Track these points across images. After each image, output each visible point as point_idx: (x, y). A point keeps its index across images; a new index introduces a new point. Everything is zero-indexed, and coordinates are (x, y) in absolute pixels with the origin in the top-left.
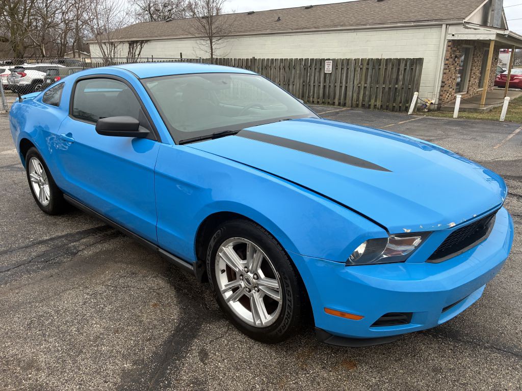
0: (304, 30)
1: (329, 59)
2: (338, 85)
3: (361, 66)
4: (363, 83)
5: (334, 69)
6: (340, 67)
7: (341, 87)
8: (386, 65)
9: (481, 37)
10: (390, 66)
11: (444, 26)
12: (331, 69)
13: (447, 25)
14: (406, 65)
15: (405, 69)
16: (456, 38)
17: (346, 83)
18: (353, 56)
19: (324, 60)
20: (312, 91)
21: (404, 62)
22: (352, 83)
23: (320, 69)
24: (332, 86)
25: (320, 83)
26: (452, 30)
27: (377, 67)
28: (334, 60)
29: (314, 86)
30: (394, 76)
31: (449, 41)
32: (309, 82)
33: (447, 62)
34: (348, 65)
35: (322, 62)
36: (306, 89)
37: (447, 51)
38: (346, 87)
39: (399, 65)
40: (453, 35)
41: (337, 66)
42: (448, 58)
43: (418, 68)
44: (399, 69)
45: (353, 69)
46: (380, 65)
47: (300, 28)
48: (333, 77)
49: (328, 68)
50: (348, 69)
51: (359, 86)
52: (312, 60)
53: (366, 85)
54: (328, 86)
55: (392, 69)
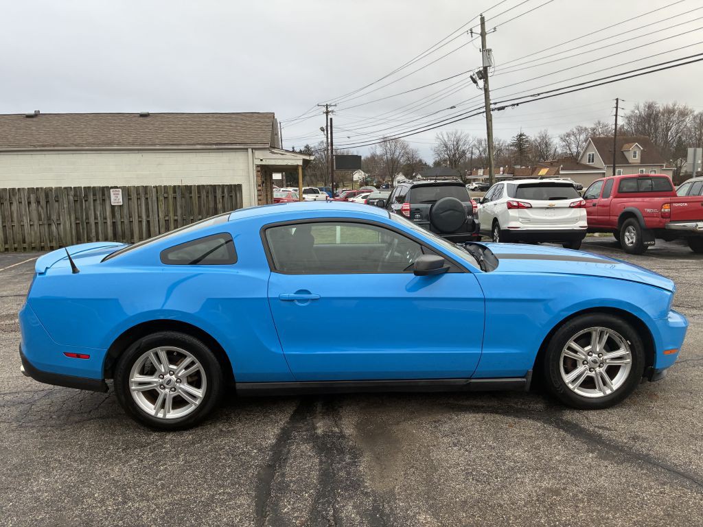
0: (56, 148)
1: (116, 187)
2: (135, 219)
3: (166, 195)
4: (171, 214)
5: (126, 201)
6: (134, 196)
7: (140, 222)
8: (199, 192)
9: (290, 163)
10: (204, 194)
11: (250, 151)
12: (121, 200)
13: (252, 149)
14: (223, 192)
15: (223, 197)
16: (264, 163)
17: (148, 216)
18: (152, 183)
19: (108, 188)
20: (94, 231)
21: (220, 189)
22: (156, 216)
23: (104, 200)
24: (126, 221)
25: (105, 218)
26: (259, 154)
27: (187, 195)
28: (123, 188)
29: (96, 223)
30: (212, 205)
31: (258, 166)
32: (87, 218)
33: (260, 188)
34: (146, 193)
35: (104, 192)
36: (83, 229)
37: (257, 176)
38: (148, 222)
39: (215, 192)
40: (261, 160)
41: (129, 195)
42: (260, 183)
43: (238, 195)
44: (215, 197)
45: (155, 198)
46: (191, 193)
47: (50, 146)
48: (126, 211)
49: (116, 199)
50: (147, 199)
51: (167, 218)
52: (87, 189)
53: (176, 218)
54: (119, 223)
55: (207, 197)
